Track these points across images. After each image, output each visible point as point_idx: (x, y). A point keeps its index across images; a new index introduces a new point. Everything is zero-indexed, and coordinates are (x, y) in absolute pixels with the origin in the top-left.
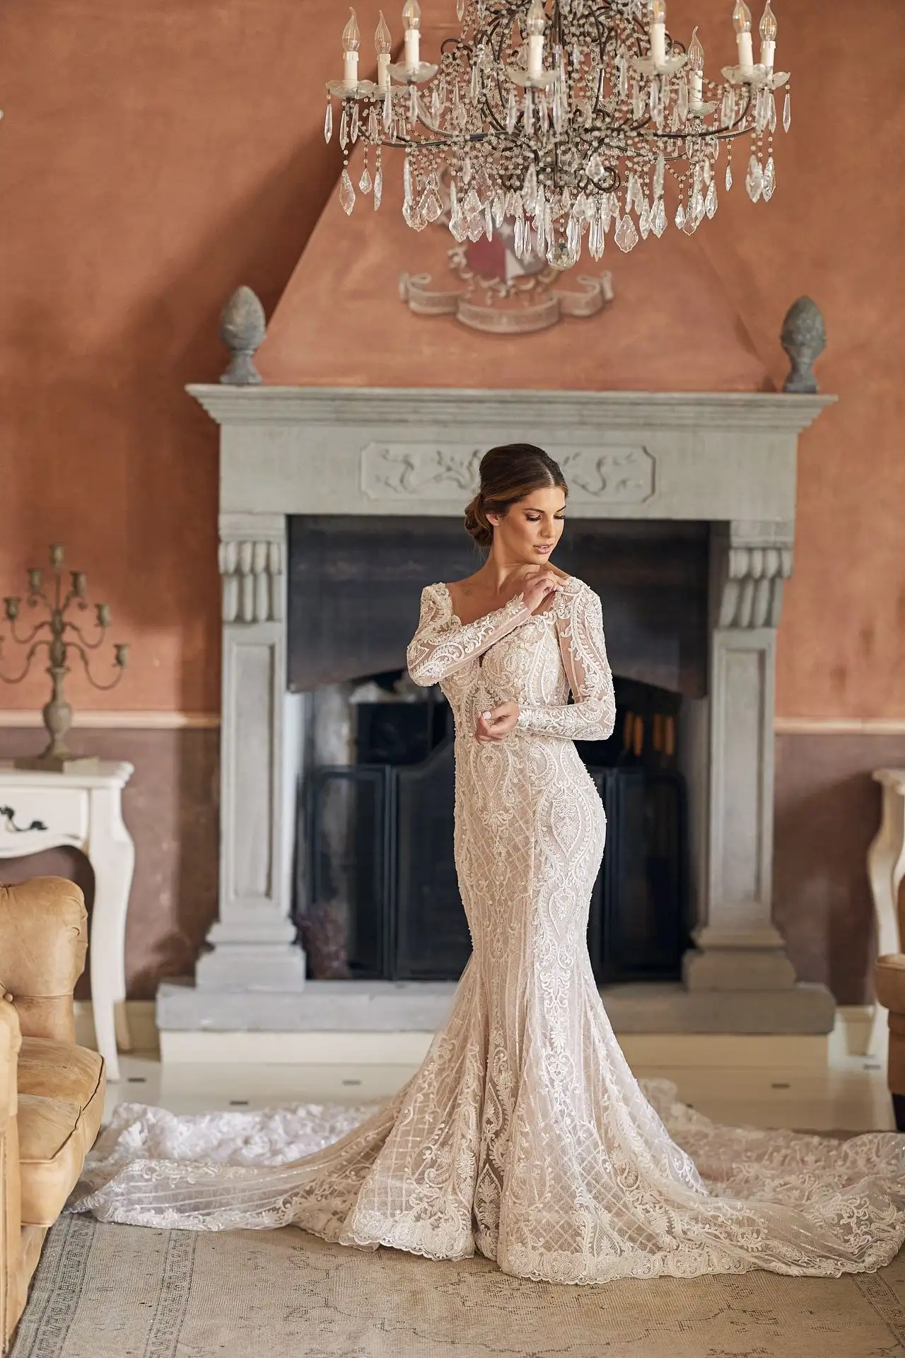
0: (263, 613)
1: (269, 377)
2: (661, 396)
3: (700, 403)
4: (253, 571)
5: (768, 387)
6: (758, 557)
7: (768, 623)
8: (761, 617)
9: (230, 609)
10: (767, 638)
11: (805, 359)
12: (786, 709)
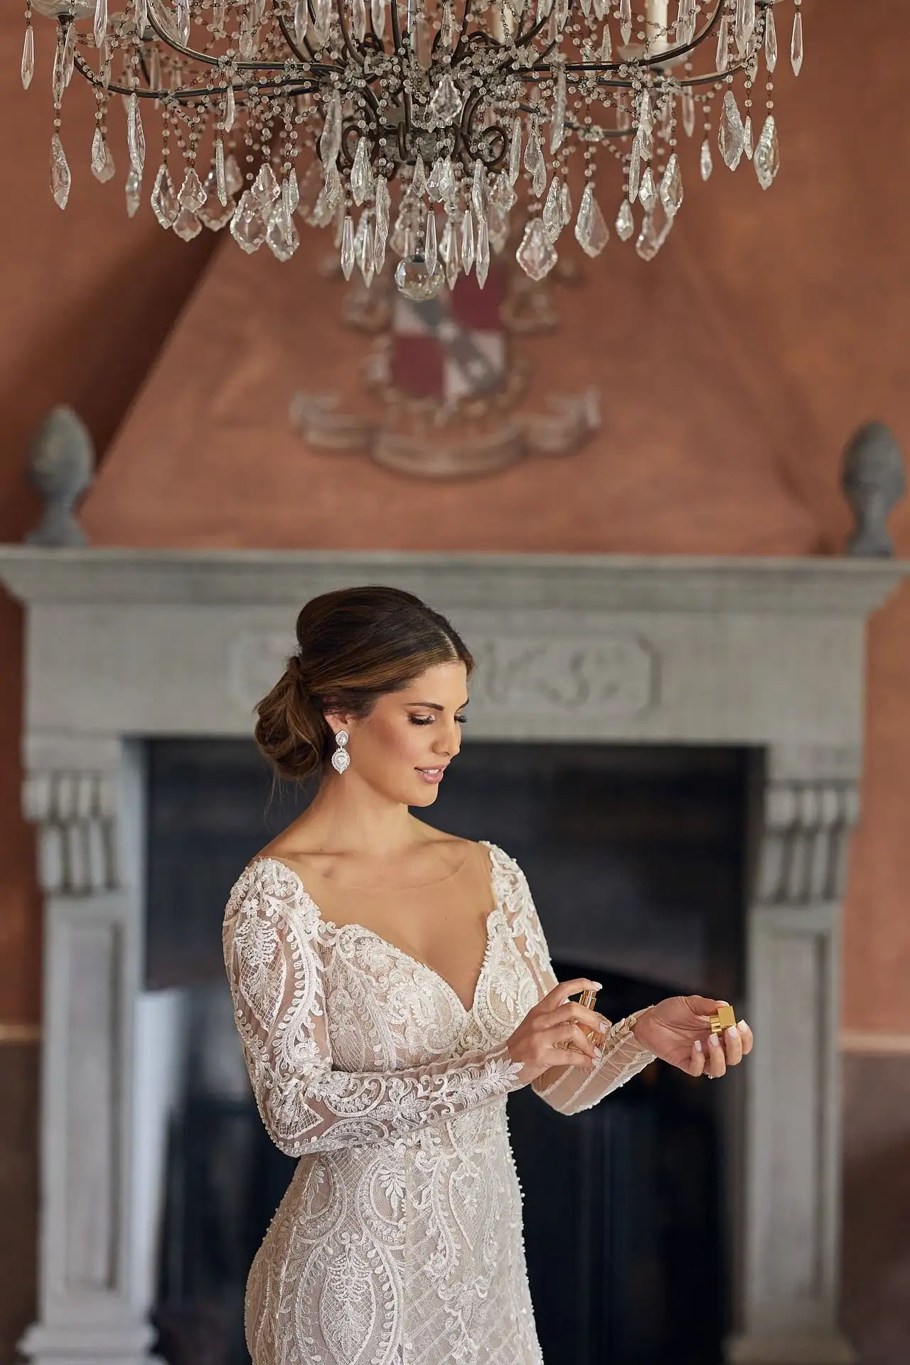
0: (98, 877)
1: (98, 536)
2: (665, 562)
3: (721, 572)
4: (74, 816)
5: (823, 548)
6: (809, 800)
7: (829, 894)
8: (818, 886)
9: (51, 872)
10: (830, 917)
11: (876, 508)
12: (858, 1017)
